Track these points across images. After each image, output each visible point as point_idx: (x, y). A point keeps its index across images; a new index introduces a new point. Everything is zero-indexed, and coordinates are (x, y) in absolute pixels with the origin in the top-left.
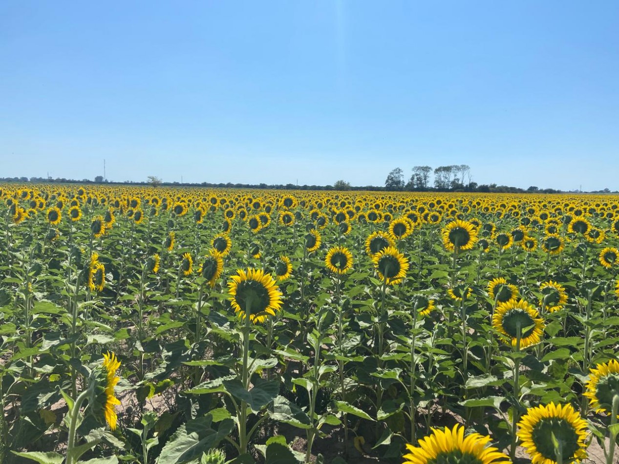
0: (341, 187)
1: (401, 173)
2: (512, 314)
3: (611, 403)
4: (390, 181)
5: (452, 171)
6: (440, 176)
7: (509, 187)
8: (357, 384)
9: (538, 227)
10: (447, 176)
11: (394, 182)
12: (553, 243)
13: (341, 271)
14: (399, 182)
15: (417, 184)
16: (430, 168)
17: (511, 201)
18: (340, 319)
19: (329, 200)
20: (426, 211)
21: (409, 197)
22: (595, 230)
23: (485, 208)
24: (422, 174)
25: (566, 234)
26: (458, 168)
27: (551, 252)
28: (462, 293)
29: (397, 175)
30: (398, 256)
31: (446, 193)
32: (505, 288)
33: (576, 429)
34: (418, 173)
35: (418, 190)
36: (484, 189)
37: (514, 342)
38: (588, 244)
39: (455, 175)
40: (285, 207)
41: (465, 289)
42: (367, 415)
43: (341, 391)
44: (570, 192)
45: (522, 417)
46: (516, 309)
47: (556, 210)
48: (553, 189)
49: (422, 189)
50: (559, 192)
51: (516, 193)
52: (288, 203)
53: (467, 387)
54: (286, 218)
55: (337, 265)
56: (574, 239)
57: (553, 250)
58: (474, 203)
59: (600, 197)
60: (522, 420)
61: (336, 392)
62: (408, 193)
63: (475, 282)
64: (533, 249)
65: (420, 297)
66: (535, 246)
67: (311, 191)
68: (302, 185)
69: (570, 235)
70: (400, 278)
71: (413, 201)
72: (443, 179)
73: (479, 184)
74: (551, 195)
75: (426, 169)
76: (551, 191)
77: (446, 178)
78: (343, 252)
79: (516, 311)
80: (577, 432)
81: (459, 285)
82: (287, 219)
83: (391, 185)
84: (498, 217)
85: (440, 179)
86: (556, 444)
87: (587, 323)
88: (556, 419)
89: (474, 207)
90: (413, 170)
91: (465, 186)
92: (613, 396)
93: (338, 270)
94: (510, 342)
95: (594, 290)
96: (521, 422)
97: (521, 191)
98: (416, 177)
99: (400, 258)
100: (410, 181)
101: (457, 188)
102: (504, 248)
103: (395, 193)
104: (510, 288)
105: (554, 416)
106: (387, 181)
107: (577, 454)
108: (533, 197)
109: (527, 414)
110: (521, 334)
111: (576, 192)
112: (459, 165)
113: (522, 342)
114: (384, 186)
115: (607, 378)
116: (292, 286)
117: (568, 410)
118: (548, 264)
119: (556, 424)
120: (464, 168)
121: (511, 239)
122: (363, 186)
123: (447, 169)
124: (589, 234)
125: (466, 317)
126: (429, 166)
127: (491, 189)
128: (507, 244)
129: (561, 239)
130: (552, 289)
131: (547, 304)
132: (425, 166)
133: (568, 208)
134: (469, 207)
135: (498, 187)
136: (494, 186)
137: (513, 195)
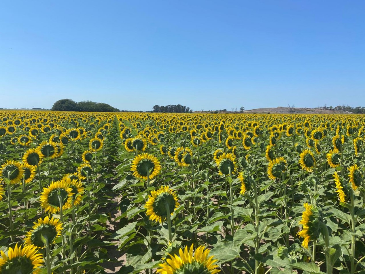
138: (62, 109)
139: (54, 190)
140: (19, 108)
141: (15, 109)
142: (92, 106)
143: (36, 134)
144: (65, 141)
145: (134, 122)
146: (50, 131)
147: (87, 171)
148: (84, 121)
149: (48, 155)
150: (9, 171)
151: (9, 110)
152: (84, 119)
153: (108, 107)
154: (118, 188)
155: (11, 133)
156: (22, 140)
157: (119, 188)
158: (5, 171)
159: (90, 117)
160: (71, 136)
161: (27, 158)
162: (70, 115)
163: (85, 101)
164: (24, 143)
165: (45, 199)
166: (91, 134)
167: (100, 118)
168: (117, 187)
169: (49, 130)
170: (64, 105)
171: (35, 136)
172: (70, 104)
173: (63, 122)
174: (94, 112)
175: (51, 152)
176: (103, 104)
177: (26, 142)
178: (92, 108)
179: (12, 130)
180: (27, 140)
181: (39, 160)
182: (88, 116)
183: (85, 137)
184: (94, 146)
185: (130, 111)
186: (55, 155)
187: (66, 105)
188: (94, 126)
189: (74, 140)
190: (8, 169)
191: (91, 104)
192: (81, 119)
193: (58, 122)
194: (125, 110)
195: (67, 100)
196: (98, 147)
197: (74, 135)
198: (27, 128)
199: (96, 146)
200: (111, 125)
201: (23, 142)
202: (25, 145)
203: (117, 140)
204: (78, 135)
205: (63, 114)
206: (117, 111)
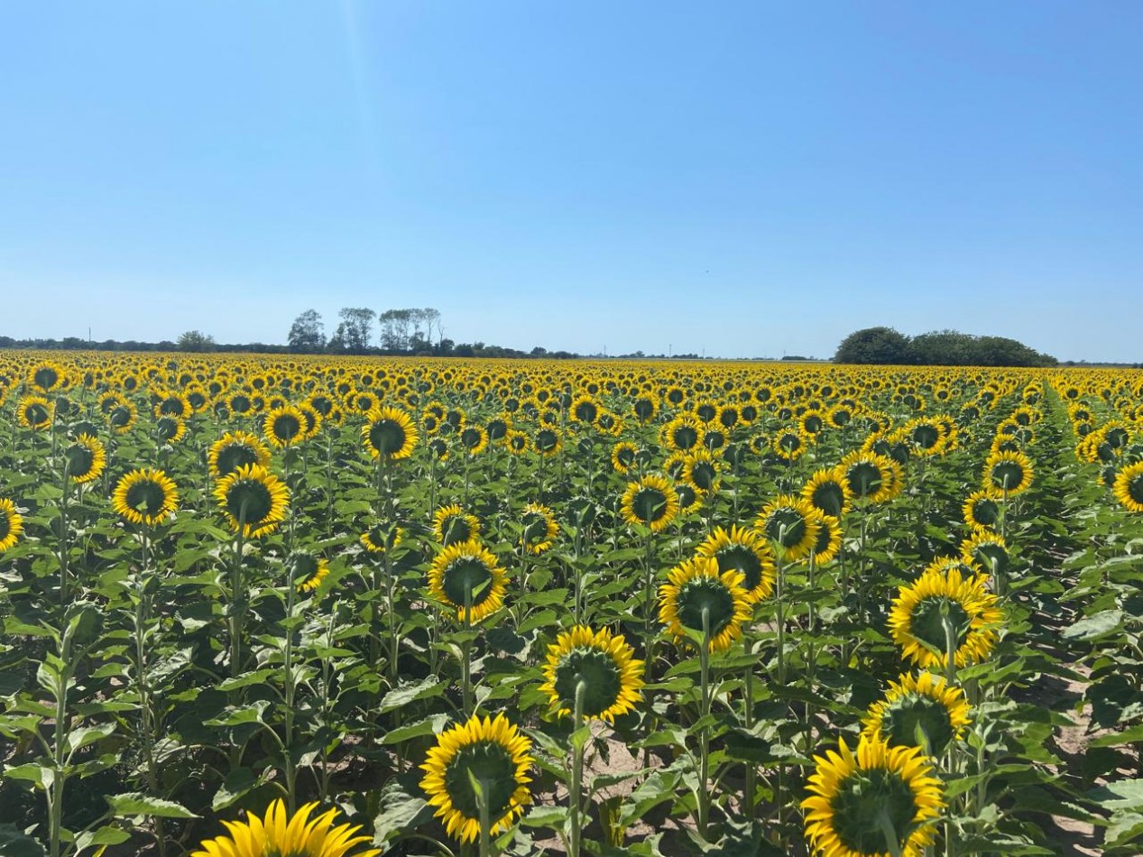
0: (194, 345)
1: (318, 320)
2: (457, 566)
3: (573, 696)
4: (298, 335)
5: (411, 319)
6: (390, 327)
7: (503, 348)
8: (184, 747)
9: (531, 413)
10: (403, 328)
11: (305, 337)
12: (548, 440)
13: (152, 518)
14: (315, 337)
15: (350, 342)
16: (371, 312)
17: (502, 370)
18: (139, 620)
19: (155, 371)
20: (353, 391)
21: (327, 364)
22: (607, 416)
23: (458, 384)
24: (357, 323)
25: (567, 424)
26: (420, 314)
27: (545, 454)
28: (385, 537)
29: (310, 324)
30: (266, 481)
31: (401, 358)
32: (459, 521)
33: (513, 756)
34: (350, 320)
35: (351, 352)
36: (465, 351)
37: (462, 615)
38: (599, 439)
39: (417, 327)
40: (37, 387)
41: (390, 529)
42: (183, 809)
43: (147, 769)
44: (591, 356)
45: (428, 752)
46: (463, 557)
47: (563, 386)
48: (568, 352)
49: (359, 350)
50: (575, 356)
51: (514, 358)
52: (46, 379)
53: (381, 709)
54: (35, 413)
55: (139, 507)
56: (579, 431)
57: (548, 450)
58: (442, 375)
59: (630, 363)
60: (429, 757)
61: (136, 773)
62: (333, 358)
63: (427, 514)
64: (523, 451)
65: (302, 555)
66: (526, 445)
67: (124, 354)
68: (101, 340)
69: (572, 425)
70: (272, 522)
71: (334, 372)
72: (395, 333)
73: (457, 343)
74: (565, 361)
75: (365, 314)
76: (563, 356)
77: (401, 331)
78: (155, 480)
79: (464, 560)
80: (516, 760)
81: (379, 525)
82: (37, 414)
83: (300, 342)
84: (474, 400)
85: (391, 333)
86: (477, 788)
87: (576, 564)
88: (481, 744)
89: (441, 381)
90: (341, 314)
91: (433, 345)
92: (576, 683)
93: (144, 519)
94: (455, 615)
95: (584, 511)
96: (427, 761)
97: (521, 355)
98: (346, 329)
99: (270, 482)
100: (337, 334)
101: (421, 348)
102: (473, 451)
103: (307, 357)
104: (468, 522)
105: (478, 738)
106: (291, 335)
107: (515, 799)
108: (539, 364)
109: (437, 745)
110: (472, 598)
111: (599, 357)
112: (423, 308)
113: (473, 612)
114: (286, 343)
115: (569, 656)
116: (44, 562)
117: (501, 725)
118: (543, 473)
119: (480, 753)
120: (431, 313)
121: (484, 435)
122: (243, 344)
123: (403, 315)
124: (600, 422)
125: (393, 580)
126: (370, 308)
127: (476, 351)
128: (477, 445)
129: (559, 433)
130: (536, 515)
131: (529, 541)
132: (362, 308)
133: (581, 381)
134: (433, 384)
135: (487, 348)
136: (479, 346)
137: (508, 361)
138: (863, 359)
139: (928, 598)
140: (751, 358)
141: (739, 361)
142: (957, 347)
143: (817, 428)
144: (900, 453)
145: (1128, 404)
146: (851, 423)
147: (994, 559)
148: (939, 395)
149: (864, 490)
150: (783, 522)
151: (726, 361)
152: (939, 389)
153: (1013, 352)
154: (1085, 633)
155: (747, 423)
156: (784, 442)
157: (1088, 635)
158: (771, 523)
159: (955, 383)
160: (916, 439)
161: (814, 495)
162: (891, 377)
163: (936, 332)
164: (789, 450)
165: (902, 618)
166: (969, 439)
167: (996, 387)
168: (1080, 631)
169: (849, 419)
170: (868, 347)
171: (814, 435)
172: (889, 342)
173: (874, 398)
174: (964, 368)
175: (872, 484)
176: (998, 340)
177: (794, 448)
178: (956, 354)
179: (751, 413)
180: (796, 444)
181: (842, 505)
182: (949, 380)
183: (953, 447)
184: (1000, 481)
185: (1100, 365)
186: (882, 495)
187: (875, 345)
188: (977, 413)
189: (924, 455)
190: (780, 516)
191: (955, 341)
192: (929, 388)
193: (860, 396)
194: (1077, 360)
195: (881, 331)
196: (1013, 484)
197: (925, 436)
198: (786, 410)
199: (1009, 479)
200: (1036, 410)
201: (786, 447)
202: (791, 456)
203: (1059, 466)
204: (936, 439)
205: (869, 375)
206: (1049, 362)
